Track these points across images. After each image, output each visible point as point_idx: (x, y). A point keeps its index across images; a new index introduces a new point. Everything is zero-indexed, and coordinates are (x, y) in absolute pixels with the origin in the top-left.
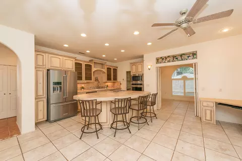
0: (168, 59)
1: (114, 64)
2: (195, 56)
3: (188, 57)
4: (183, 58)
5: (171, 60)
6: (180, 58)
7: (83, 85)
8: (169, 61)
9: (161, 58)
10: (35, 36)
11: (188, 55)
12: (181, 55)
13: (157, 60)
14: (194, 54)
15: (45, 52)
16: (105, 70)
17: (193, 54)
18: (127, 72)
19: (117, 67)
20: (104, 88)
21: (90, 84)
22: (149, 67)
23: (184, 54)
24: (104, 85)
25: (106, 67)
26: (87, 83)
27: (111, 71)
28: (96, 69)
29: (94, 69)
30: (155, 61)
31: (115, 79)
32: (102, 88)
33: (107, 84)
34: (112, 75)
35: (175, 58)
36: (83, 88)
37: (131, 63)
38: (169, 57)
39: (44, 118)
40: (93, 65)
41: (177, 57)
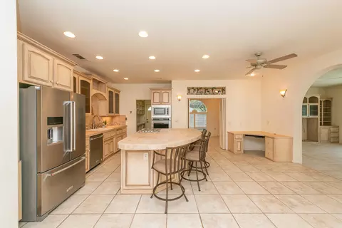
0: (200, 91)
2: (224, 92)
3: (219, 92)
4: (214, 92)
5: (203, 92)
6: (211, 91)
8: (201, 93)
9: (193, 88)
11: (219, 90)
13: (189, 89)
16: (106, 95)
17: (222, 89)
18: (138, 101)
19: (119, 92)
23: (215, 88)
25: (107, 90)
27: (113, 97)
28: (95, 92)
30: (186, 90)
31: (117, 111)
33: (104, 119)
34: (114, 103)
35: (206, 90)
37: (152, 89)
38: (201, 88)
40: (91, 83)
41: (209, 90)
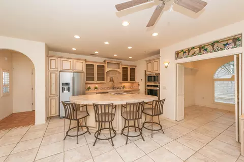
0: (192, 52)
1: (132, 63)
2: (238, 43)
3: (225, 45)
4: (215, 47)
5: (196, 53)
6: (209, 48)
7: (97, 86)
8: (194, 55)
9: (182, 51)
10: (46, 44)
11: (225, 43)
12: (213, 44)
13: (177, 54)
14: (236, 40)
15: (58, 57)
16: (121, 70)
17: (233, 39)
19: (136, 67)
20: (120, 89)
21: (104, 85)
22: (166, 64)
23: (217, 42)
24: (119, 85)
25: (121, 67)
26: (100, 83)
27: (127, 71)
28: (109, 69)
29: (107, 70)
30: (174, 55)
32: (117, 89)
33: (123, 84)
34: (129, 74)
35: (202, 49)
36: (96, 88)
37: (147, 61)
38: (193, 48)
39: (56, 114)
40: (106, 65)
41: (206, 47)
